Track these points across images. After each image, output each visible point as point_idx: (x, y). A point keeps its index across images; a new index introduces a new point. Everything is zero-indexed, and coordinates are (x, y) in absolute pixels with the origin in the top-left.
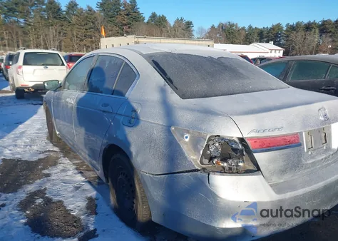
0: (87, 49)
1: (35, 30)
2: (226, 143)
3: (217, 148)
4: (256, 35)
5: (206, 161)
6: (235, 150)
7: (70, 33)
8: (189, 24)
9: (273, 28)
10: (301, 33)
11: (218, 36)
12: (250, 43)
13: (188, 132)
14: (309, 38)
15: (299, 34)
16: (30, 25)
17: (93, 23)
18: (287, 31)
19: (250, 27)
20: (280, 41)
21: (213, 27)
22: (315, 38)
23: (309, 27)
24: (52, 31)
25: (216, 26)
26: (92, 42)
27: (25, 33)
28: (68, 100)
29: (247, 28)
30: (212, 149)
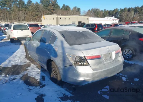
0: (36, 20)
1: (14, 12)
2: (81, 58)
3: (78, 59)
4: (107, 13)
5: (75, 63)
6: (83, 60)
7: (29, 14)
8: (79, 9)
9: (114, 10)
10: (126, 12)
11: (91, 14)
12: (105, 17)
13: (71, 55)
14: (130, 15)
15: (125, 13)
16: (12, 10)
17: (39, 9)
18: (120, 11)
19: (105, 10)
20: (117, 16)
21: (89, 10)
22: (132, 14)
23: (129, 10)
24: (21, 13)
25: (90, 10)
26: (38, 17)
27: (10, 14)
28: (34, 45)
29: (103, 10)
30: (77, 59)
